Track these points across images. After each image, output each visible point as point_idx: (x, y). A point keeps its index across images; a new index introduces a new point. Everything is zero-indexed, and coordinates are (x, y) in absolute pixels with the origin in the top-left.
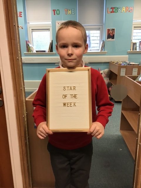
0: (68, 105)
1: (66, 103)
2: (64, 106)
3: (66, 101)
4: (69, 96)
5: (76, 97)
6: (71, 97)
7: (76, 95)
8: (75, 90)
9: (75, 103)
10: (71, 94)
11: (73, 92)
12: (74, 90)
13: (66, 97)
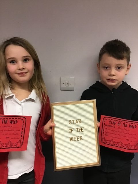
0: (75, 140)
1: (73, 138)
2: (71, 141)
3: (72, 135)
4: (75, 130)
5: (82, 130)
6: (78, 130)
7: (82, 129)
8: (81, 123)
9: (82, 136)
10: (77, 128)
11: (79, 126)
12: (79, 123)
13: (72, 131)
